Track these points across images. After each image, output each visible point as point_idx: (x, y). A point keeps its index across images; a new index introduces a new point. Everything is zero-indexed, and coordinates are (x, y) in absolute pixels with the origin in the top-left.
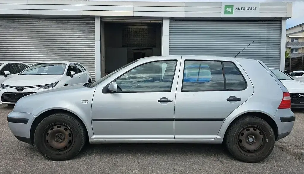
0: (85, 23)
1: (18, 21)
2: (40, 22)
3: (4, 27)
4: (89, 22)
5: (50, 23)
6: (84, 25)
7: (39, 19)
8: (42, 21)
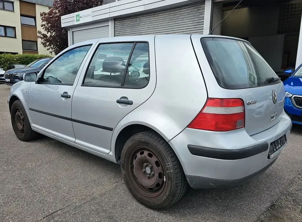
0: (195, 10)
1: (140, 19)
2: (155, 16)
3: (130, 27)
4: (200, 7)
5: (163, 16)
6: (195, 12)
7: (155, 13)
8: (157, 15)
